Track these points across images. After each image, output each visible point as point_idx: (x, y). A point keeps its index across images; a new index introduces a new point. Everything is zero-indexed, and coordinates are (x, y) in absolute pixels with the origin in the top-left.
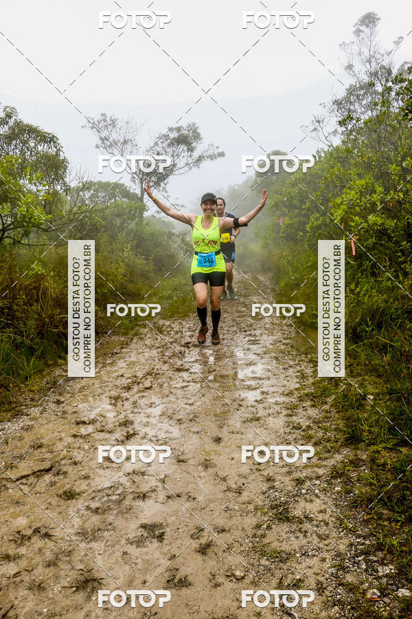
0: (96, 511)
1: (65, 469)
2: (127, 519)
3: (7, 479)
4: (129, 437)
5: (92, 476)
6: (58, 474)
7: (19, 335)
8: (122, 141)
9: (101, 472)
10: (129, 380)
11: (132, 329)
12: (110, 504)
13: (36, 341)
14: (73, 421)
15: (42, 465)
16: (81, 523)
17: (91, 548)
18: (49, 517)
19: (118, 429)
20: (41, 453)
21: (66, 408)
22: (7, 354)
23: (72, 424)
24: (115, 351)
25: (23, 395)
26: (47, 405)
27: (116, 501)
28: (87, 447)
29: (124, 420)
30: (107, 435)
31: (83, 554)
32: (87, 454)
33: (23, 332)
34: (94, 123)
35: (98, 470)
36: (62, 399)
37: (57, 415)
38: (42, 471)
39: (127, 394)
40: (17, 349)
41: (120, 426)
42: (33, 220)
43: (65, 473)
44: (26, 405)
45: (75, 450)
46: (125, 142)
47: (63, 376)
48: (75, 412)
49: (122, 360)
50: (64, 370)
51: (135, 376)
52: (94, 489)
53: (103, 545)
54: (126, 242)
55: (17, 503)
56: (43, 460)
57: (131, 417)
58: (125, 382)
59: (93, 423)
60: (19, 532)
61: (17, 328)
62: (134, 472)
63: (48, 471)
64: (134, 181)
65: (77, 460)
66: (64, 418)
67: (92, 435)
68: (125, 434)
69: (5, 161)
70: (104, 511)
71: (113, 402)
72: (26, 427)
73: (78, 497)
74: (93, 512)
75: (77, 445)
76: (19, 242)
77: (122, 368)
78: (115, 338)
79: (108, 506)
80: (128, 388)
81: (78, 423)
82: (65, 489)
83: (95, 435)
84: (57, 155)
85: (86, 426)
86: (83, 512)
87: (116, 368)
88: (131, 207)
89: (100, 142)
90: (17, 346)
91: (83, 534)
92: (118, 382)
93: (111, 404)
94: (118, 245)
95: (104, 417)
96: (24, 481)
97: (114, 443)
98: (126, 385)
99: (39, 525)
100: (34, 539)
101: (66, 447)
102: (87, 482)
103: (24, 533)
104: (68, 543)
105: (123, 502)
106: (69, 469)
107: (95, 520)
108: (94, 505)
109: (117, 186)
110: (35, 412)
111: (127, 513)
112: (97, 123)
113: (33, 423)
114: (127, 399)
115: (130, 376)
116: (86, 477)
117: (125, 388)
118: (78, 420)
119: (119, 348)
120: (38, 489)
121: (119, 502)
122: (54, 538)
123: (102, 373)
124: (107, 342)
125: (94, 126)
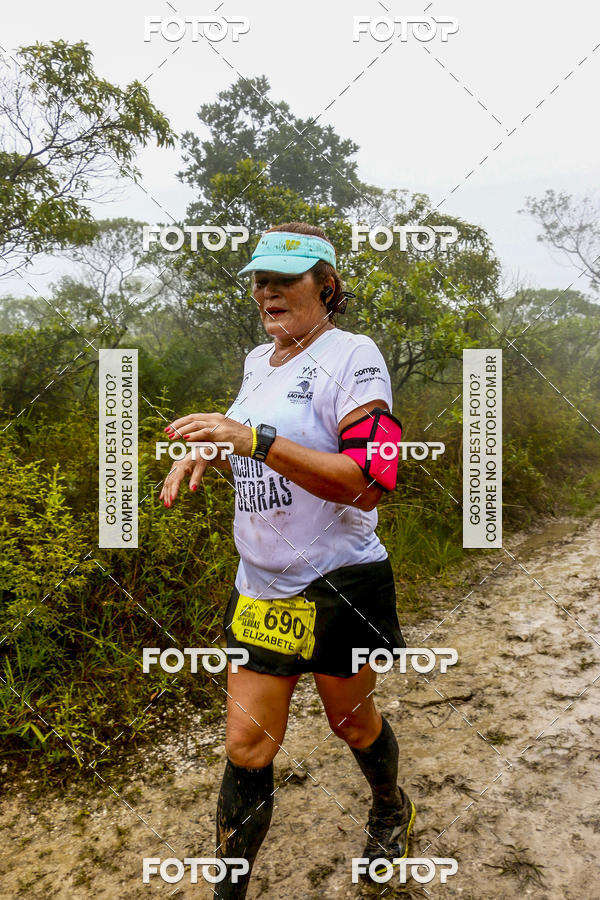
0: (534, 766)
1: (490, 700)
2: (579, 786)
3: (411, 703)
4: (585, 666)
5: (529, 716)
6: (480, 706)
7: (431, 508)
8: (577, 227)
9: (542, 712)
10: (586, 584)
11: (591, 508)
12: (555, 760)
13: (453, 517)
14: (503, 635)
15: (459, 690)
16: (511, 781)
17: (525, 819)
18: (467, 765)
19: (570, 653)
20: (457, 674)
21: (493, 616)
22: (414, 534)
23: (502, 638)
24: (565, 539)
25: (434, 592)
26: (466, 609)
27: (563, 758)
28: (522, 674)
29: (578, 641)
30: (552, 661)
31: (514, 824)
32: (522, 684)
33: (434, 505)
34: (535, 205)
35: (538, 709)
36: (488, 603)
37: (480, 624)
38: (458, 699)
39: (582, 603)
40: (427, 528)
41: (571, 649)
42: (452, 349)
43: (490, 707)
44: (436, 606)
45: (506, 676)
46: (582, 229)
47: (488, 569)
48: (505, 623)
49: (575, 554)
50: (490, 562)
51: (596, 579)
52: (531, 735)
53: (542, 817)
54: (582, 378)
55: (424, 737)
56: (460, 684)
57: (588, 638)
58: (579, 585)
59: (531, 641)
60: (425, 777)
61: (427, 498)
62: (592, 719)
63: (467, 699)
64: (595, 287)
65: (508, 690)
66: (490, 629)
67: (530, 657)
68: (580, 662)
69: (417, 269)
70: (546, 770)
71: (562, 613)
72: (438, 636)
73: (508, 742)
74: (529, 767)
75: (508, 669)
76: (432, 379)
77: (575, 565)
78: (565, 520)
79: (552, 764)
80: (584, 595)
81: (510, 639)
82: (489, 728)
83: (534, 658)
84: (485, 255)
85: (521, 644)
86: (516, 765)
87: (566, 564)
88: (591, 325)
89: (543, 232)
90: (427, 524)
91: (514, 796)
92: (569, 585)
93: (558, 615)
94: (571, 383)
95: (549, 634)
96: (433, 709)
97: (562, 672)
98: (581, 590)
99: (453, 772)
100: (446, 790)
101: (492, 670)
102: (521, 723)
103: (432, 778)
104: (492, 805)
105: (574, 761)
106: (497, 702)
107: (532, 779)
108: (531, 758)
109: (568, 295)
110: (450, 616)
111: (580, 777)
112: (539, 205)
113: (446, 631)
114: (583, 611)
115: (587, 577)
116: (521, 717)
117: (580, 594)
118: (510, 634)
119: (571, 534)
120: (451, 722)
121: (568, 760)
122: (473, 794)
123: (544, 569)
124: (553, 525)
125: (537, 209)
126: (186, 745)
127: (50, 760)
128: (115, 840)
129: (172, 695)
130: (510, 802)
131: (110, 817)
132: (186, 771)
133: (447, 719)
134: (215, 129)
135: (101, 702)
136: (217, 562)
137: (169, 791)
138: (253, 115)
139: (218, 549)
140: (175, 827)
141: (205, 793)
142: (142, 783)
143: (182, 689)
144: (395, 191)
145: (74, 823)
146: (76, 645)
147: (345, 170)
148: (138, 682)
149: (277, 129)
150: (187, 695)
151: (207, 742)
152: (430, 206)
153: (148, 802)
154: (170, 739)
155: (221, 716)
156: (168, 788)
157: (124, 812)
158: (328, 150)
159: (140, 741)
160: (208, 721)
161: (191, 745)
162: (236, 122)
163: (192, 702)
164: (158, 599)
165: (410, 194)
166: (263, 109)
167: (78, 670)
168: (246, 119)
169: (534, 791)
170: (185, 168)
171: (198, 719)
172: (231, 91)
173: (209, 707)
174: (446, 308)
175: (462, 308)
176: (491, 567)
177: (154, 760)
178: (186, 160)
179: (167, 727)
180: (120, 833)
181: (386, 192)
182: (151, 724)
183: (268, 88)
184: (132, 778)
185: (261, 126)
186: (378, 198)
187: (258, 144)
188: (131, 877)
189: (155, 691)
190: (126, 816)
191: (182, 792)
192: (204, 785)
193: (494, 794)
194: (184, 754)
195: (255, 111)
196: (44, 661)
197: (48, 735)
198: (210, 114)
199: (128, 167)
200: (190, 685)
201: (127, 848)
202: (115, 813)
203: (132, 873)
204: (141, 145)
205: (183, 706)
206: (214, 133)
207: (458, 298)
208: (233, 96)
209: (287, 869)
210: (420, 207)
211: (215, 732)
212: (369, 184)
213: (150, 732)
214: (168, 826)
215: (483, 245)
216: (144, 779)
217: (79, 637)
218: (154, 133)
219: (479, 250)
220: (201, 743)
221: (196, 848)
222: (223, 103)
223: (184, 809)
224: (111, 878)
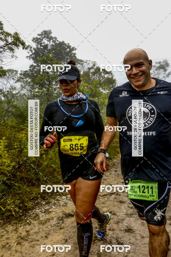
126: (42, 209)
127: (6, 215)
128: (26, 234)
129: (37, 197)
130: (126, 216)
131: (24, 228)
132: (42, 216)
133: (109, 199)
134: (37, 44)
135: (18, 200)
136: (46, 162)
137: (39, 221)
138: (47, 40)
139: (46, 159)
140: (41, 229)
141: (48, 221)
142: (31, 219)
143: (39, 195)
144: (87, 61)
145: (15, 230)
146: (10, 186)
147: (73, 55)
148: (27, 194)
149: (54, 44)
150: (40, 197)
151: (47, 208)
152: (97, 65)
153: (33, 224)
154: (37, 208)
155: (50, 202)
156: (38, 220)
157: (27, 227)
158: (68, 50)
159: (29, 209)
160: (47, 203)
161: (43, 209)
162: (42, 42)
163: (42, 199)
164: (31, 172)
165: (91, 61)
166: (50, 39)
167: (11, 192)
168: (45, 41)
169: (132, 213)
170: (28, 55)
171: (44, 203)
172: (41, 34)
173: (47, 199)
174: (102, 93)
175: (107, 92)
176: (117, 161)
177: (34, 214)
178: (29, 53)
179: (36, 205)
180: (27, 232)
181: (84, 61)
182: (32, 205)
183: (51, 33)
184: (28, 218)
185: (50, 43)
186: (82, 63)
187: (49, 48)
188: (31, 241)
189: (32, 196)
190: (28, 228)
191: (42, 221)
192: (48, 219)
193: (122, 215)
194: (41, 212)
195: (48, 39)
196: (2, 190)
197: (5, 209)
198: (35, 40)
199: (14, 55)
200: (41, 194)
201: (29, 235)
202: (25, 227)
203: (31, 240)
204: (18, 49)
205: (40, 200)
206: (36, 45)
207: (105, 90)
208: (41, 35)
209: (71, 236)
210: (94, 65)
211: (49, 206)
212: (79, 59)
213: (32, 207)
214: (40, 229)
215: (112, 75)
216: (31, 218)
217: (11, 183)
218: (21, 46)
219: (110, 76)
220: (46, 209)
221: (48, 233)
222: (39, 37)
223: (43, 225)
224: (26, 242)
